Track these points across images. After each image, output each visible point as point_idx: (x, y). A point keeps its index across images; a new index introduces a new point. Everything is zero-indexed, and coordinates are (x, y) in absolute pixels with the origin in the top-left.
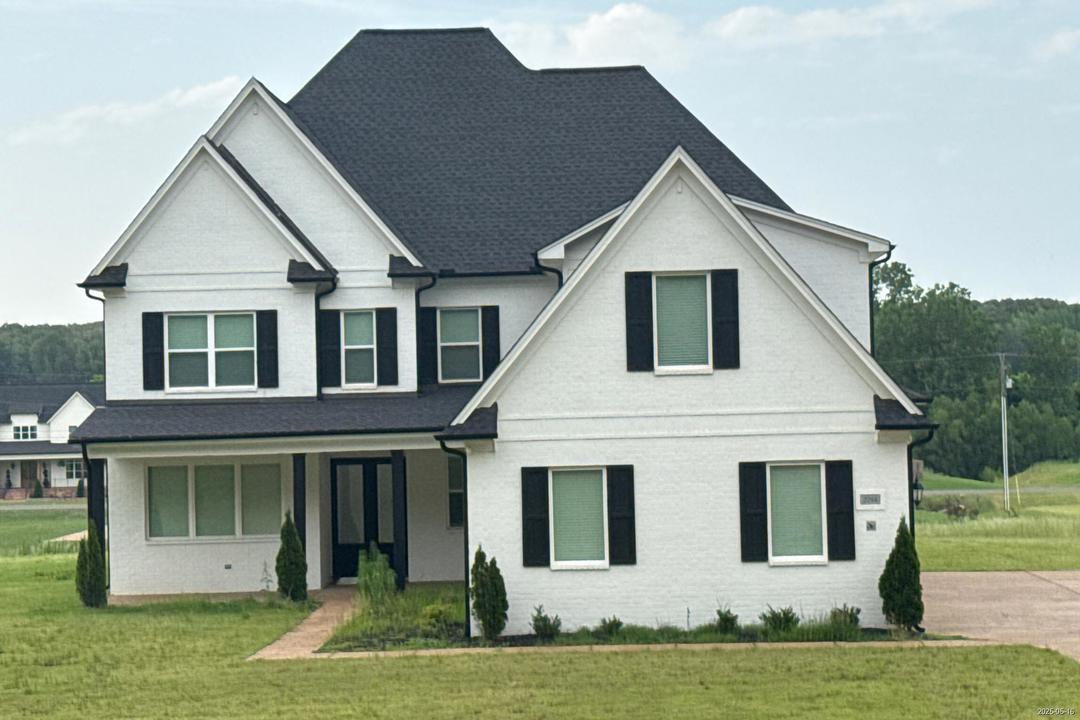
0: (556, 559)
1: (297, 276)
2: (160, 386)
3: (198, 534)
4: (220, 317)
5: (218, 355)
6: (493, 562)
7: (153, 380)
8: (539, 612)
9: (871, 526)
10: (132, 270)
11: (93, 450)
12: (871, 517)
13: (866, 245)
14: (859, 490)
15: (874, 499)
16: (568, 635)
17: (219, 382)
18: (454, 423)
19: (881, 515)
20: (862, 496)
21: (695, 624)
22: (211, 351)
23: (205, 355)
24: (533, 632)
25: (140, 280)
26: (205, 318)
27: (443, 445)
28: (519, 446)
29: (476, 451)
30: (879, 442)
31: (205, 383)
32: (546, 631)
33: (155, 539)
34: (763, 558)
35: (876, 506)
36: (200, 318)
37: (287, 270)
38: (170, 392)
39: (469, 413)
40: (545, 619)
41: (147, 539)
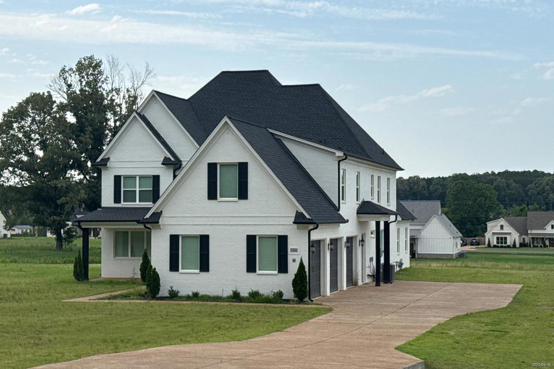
0: (182, 269)
1: (165, 163)
2: (120, 202)
3: (131, 256)
4: (141, 177)
5: (140, 191)
6: (155, 269)
7: (117, 199)
8: (172, 288)
9: (294, 261)
10: (111, 159)
11: (84, 225)
12: (294, 257)
13: (335, 153)
14: (290, 247)
15: (295, 250)
16: (181, 297)
17: (140, 201)
18: (145, 218)
19: (297, 256)
20: (291, 249)
21: (225, 295)
22: (138, 190)
23: (135, 191)
24: (169, 296)
25: (114, 163)
26: (136, 177)
27: (145, 226)
28: (169, 226)
29: (154, 228)
30: (298, 228)
31: (135, 201)
32: (173, 295)
33: (117, 258)
34: (254, 271)
35: (296, 253)
36: (134, 177)
37: (162, 160)
38: (123, 204)
39: (151, 213)
40: (173, 291)
41: (114, 257)
